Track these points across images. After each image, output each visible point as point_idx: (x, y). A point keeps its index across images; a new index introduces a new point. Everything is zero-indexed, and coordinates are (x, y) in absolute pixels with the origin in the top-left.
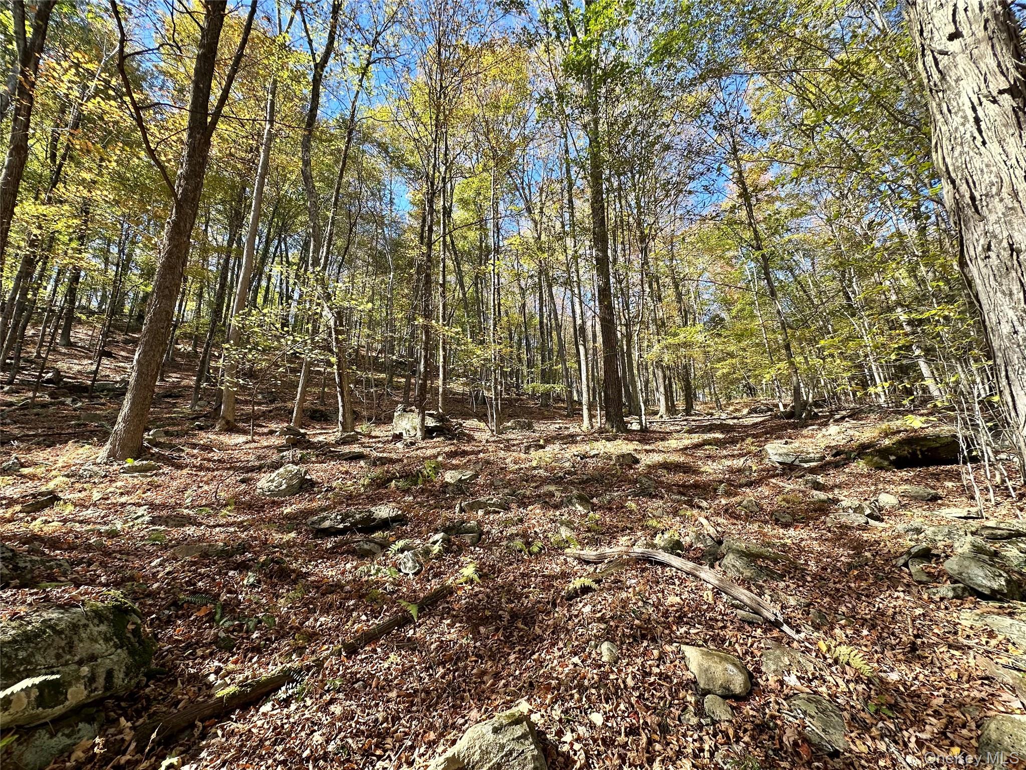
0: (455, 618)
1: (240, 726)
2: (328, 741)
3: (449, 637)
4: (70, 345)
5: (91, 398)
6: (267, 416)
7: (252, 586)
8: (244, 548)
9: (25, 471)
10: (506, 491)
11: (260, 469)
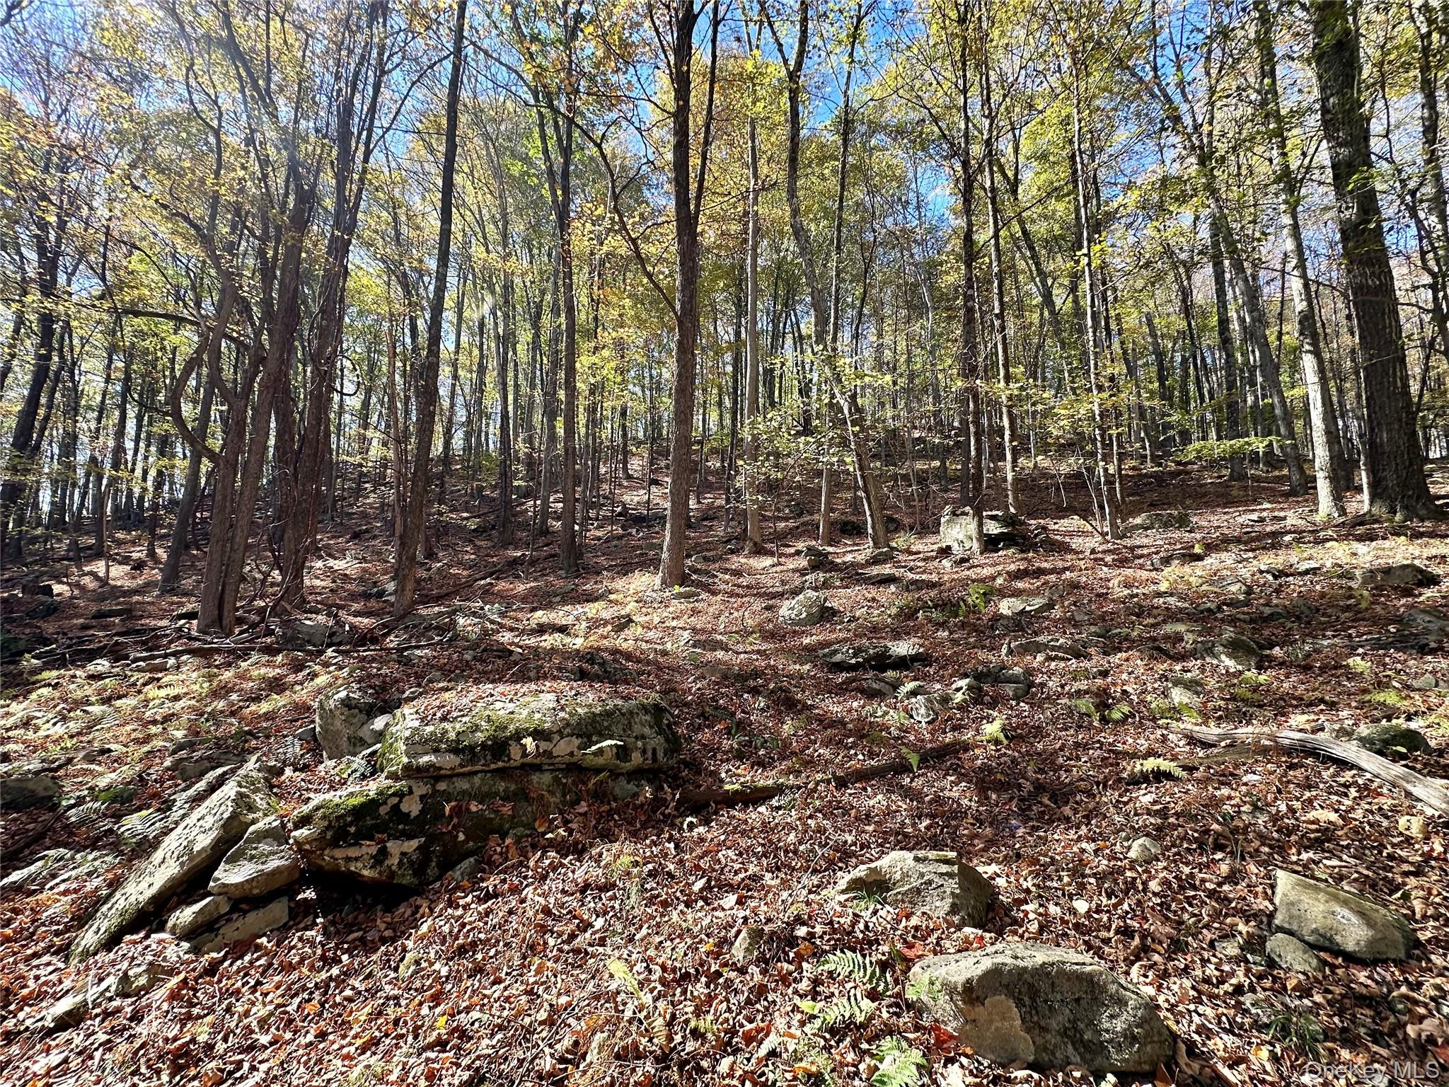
0: (962, 777)
1: (742, 816)
2: (800, 843)
3: (947, 794)
4: (629, 477)
5: (649, 527)
6: (794, 534)
7: (763, 710)
8: (756, 674)
9: (612, 597)
10: (1093, 629)
11: (781, 595)
